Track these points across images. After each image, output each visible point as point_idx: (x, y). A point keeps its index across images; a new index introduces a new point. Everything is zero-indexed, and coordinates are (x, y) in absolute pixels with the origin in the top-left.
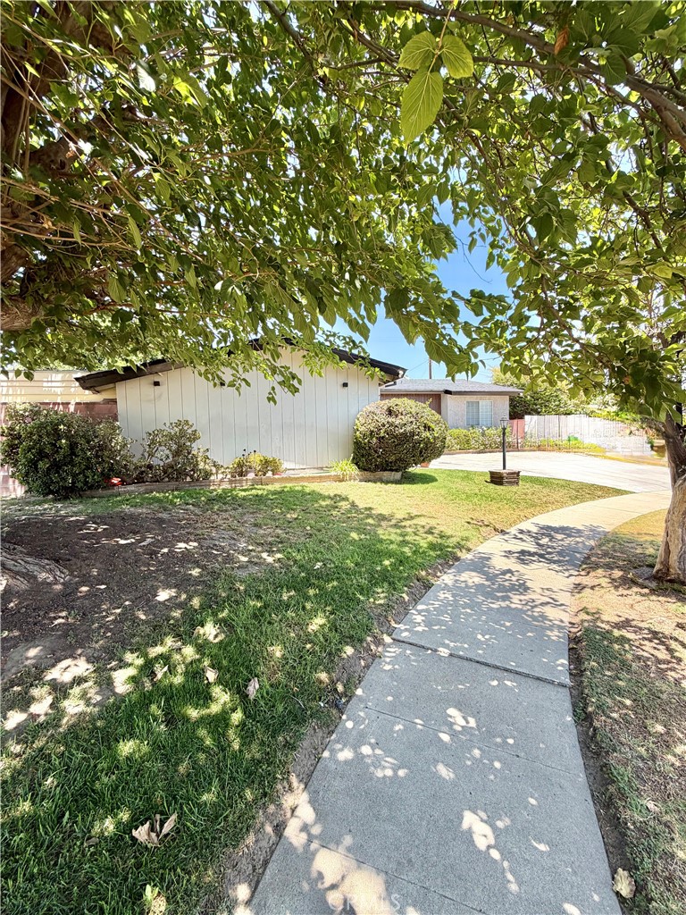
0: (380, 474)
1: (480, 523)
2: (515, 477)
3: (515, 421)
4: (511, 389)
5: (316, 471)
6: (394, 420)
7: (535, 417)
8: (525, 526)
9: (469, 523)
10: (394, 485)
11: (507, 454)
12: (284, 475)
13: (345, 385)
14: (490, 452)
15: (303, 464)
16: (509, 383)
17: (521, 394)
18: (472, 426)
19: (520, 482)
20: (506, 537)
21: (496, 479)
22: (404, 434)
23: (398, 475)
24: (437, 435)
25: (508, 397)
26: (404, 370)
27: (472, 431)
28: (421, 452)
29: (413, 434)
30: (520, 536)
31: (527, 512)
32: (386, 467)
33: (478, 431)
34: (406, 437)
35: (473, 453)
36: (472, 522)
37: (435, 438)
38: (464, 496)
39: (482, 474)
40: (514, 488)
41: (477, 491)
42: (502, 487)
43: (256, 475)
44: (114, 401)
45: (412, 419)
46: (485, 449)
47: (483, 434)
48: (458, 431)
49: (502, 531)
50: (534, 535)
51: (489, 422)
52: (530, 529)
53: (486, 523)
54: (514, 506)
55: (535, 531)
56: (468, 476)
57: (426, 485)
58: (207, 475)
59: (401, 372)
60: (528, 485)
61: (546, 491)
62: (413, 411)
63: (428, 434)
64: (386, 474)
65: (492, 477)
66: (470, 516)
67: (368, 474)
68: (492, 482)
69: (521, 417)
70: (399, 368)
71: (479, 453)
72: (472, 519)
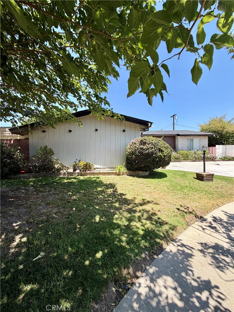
0: (137, 172)
1: (186, 210)
2: (211, 177)
3: (211, 148)
4: (209, 133)
5: (110, 169)
6: (143, 146)
7: (221, 146)
8: (218, 213)
9: (178, 209)
10: (143, 179)
11: (206, 162)
12: (94, 171)
13: (124, 131)
14: (198, 161)
15: (104, 166)
16: (208, 131)
17: (214, 135)
18: (190, 150)
19: (214, 179)
20: (204, 224)
21: (200, 177)
22: (148, 153)
23: (147, 173)
24: (165, 154)
25: (207, 137)
26: (151, 123)
27: (190, 152)
28: (157, 163)
29: (152, 153)
30: (214, 224)
31: (219, 201)
32: (140, 169)
33: (193, 152)
34: (149, 155)
35: (190, 161)
36: (180, 208)
37: (164, 156)
38: (179, 188)
39: (192, 173)
40: (210, 183)
41: (188, 184)
42: (202, 182)
43: (80, 171)
44: (28, 139)
45: (152, 146)
46: (196, 160)
47: (195, 153)
48: (183, 151)
49: (201, 217)
50: (225, 225)
51: (198, 148)
52: (222, 218)
53: (190, 210)
54: (209, 196)
55: (226, 220)
56: (184, 174)
57: (160, 180)
58: (59, 170)
59: (150, 124)
60: (219, 181)
61: (230, 186)
62: (153, 142)
63: (161, 154)
64: (141, 173)
65: (197, 176)
66: (180, 203)
67: (132, 172)
68: (197, 178)
69: (215, 146)
70: (148, 122)
71: (193, 161)
72: (181, 206)
